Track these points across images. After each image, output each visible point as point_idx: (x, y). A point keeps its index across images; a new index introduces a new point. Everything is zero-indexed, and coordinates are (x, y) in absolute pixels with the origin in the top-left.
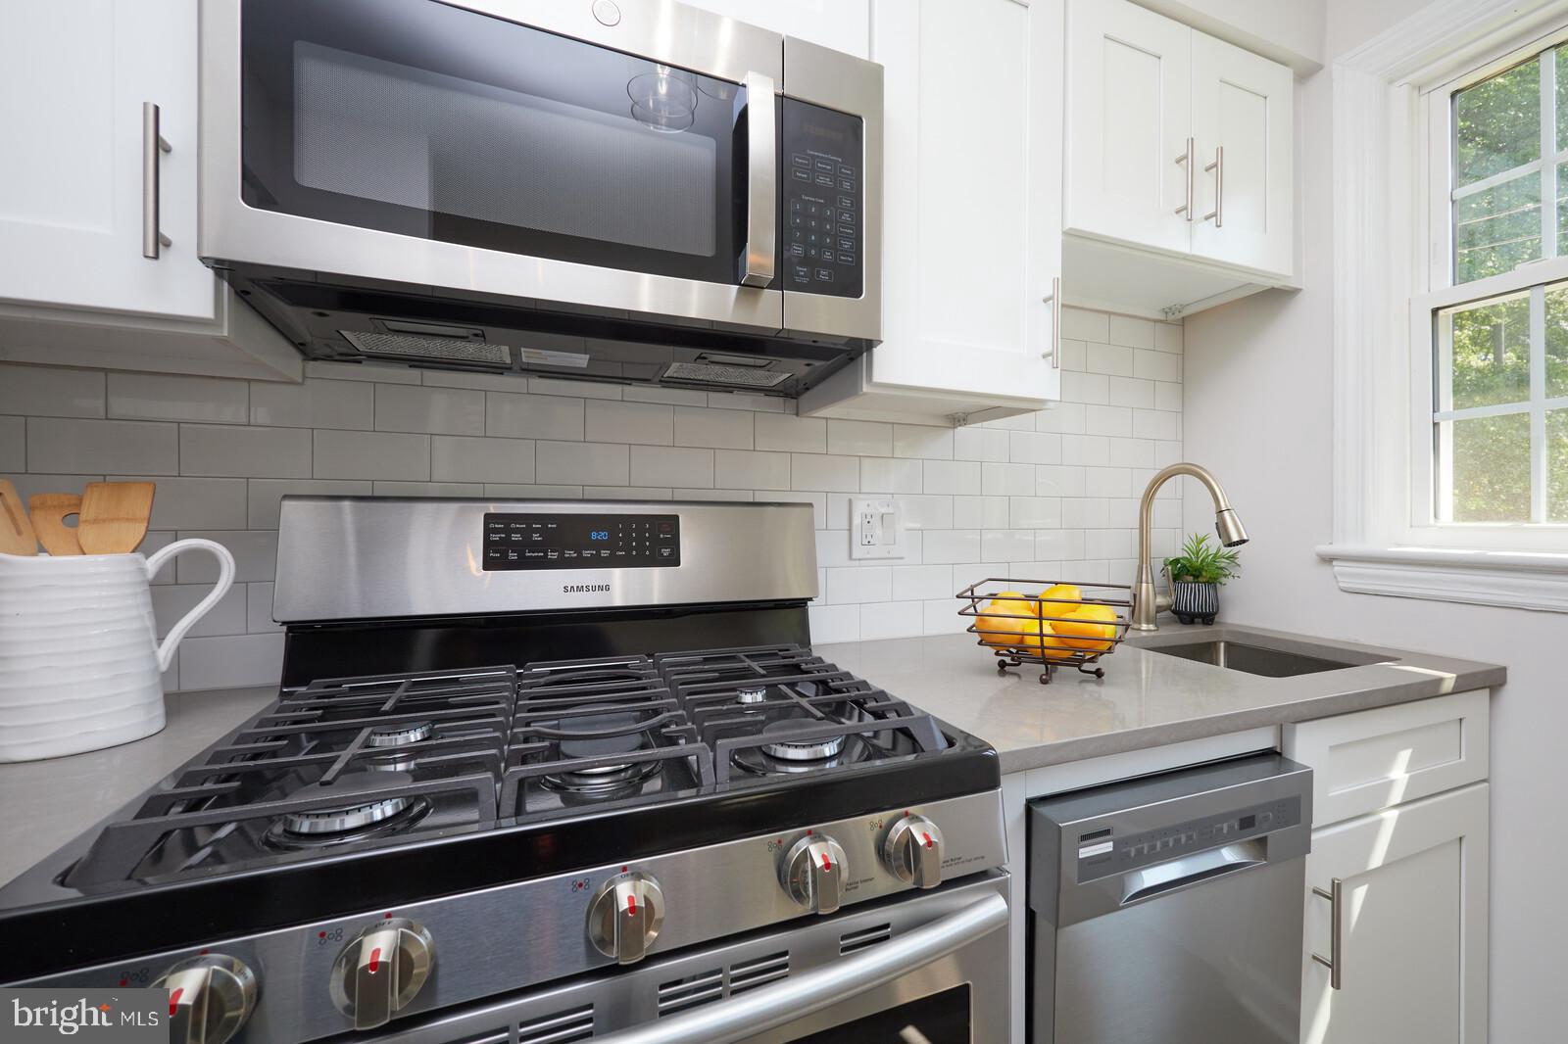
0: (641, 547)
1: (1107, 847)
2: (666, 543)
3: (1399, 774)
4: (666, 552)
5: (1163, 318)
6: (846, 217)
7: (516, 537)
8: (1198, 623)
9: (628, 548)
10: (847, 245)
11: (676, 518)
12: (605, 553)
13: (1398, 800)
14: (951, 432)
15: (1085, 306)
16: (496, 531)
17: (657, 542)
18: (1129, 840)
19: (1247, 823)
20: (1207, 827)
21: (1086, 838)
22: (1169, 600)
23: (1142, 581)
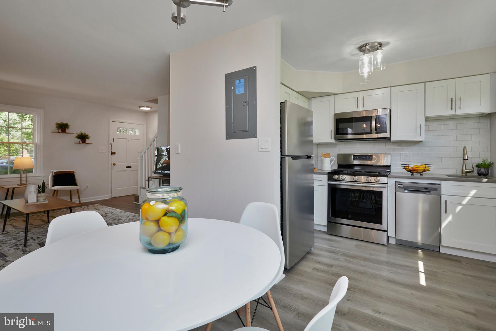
0: (368, 158)
2: (371, 158)
3: (473, 192)
7: (356, 157)
10: (385, 129)
11: (372, 155)
13: (471, 196)
14: (421, 143)
17: (370, 158)
18: (405, 186)
19: (426, 189)
20: (418, 188)
21: (399, 184)
22: (470, 171)
23: (463, 167)
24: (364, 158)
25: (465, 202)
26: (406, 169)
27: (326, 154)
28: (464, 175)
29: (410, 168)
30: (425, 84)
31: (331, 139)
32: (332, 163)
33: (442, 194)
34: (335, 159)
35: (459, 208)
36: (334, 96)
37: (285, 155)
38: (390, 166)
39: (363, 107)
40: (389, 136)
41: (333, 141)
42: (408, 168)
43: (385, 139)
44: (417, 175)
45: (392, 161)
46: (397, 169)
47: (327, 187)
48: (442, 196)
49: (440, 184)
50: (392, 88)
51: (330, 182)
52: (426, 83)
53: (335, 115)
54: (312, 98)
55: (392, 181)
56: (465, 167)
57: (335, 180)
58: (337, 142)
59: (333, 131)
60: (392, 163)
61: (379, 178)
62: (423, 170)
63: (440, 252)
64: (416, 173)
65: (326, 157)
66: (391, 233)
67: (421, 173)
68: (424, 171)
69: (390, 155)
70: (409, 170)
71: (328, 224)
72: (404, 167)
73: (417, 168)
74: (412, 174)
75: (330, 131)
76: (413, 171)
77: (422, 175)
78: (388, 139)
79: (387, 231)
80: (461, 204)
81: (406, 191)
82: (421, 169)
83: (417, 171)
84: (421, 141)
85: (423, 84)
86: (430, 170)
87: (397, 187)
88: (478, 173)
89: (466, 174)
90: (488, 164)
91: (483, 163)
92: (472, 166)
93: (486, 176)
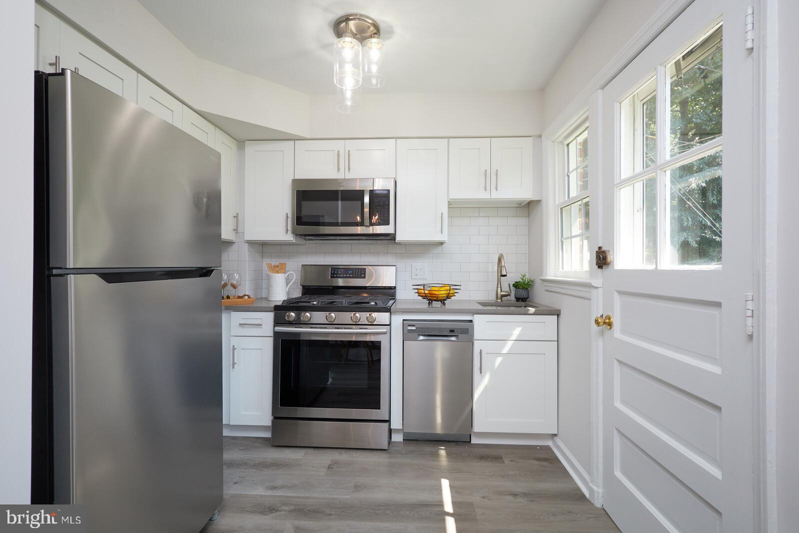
0: (358, 275)
1: (415, 328)
2: (363, 274)
3: (516, 332)
6: (386, 210)
7: (336, 272)
8: (520, 301)
9: (355, 275)
10: (386, 215)
11: (366, 269)
12: (351, 276)
13: (514, 339)
14: (441, 246)
15: (488, 206)
16: (333, 271)
17: (361, 274)
18: (419, 328)
19: (452, 331)
20: (440, 329)
21: (409, 325)
22: (507, 293)
23: (497, 287)
24: (350, 274)
25: (505, 351)
26: (419, 294)
27: (278, 266)
28: (499, 301)
29: (426, 292)
30: (448, 141)
31: (287, 233)
32: (289, 286)
33: (475, 338)
34: (296, 276)
35: (499, 360)
36: (293, 141)
37: (61, 268)
38: (395, 287)
39: (349, 171)
40: (392, 232)
41: (290, 237)
42: (423, 291)
43: (387, 238)
44: (437, 304)
45: (398, 279)
46: (406, 294)
47: (272, 339)
48: (475, 341)
49: (471, 321)
50: (398, 140)
51: (279, 329)
52: (450, 139)
53: (295, 182)
54: (246, 142)
55: (397, 321)
56: (501, 287)
57: (290, 323)
58: (301, 241)
59: (290, 215)
60: (398, 282)
61: (375, 315)
62: (445, 295)
63: (472, 443)
64: (436, 301)
65: (278, 273)
66: (396, 423)
67: (443, 301)
68: (448, 297)
69: (395, 267)
70: (425, 297)
71: (273, 422)
72: (416, 291)
73: (437, 293)
74: (429, 304)
75: (285, 216)
76: (431, 298)
77: (444, 304)
78: (391, 237)
79: (389, 421)
80: (500, 354)
81: (421, 338)
82: (442, 293)
83: (437, 297)
84: (441, 243)
85: (446, 140)
86: (455, 294)
87: (406, 331)
88: (515, 298)
89: (501, 299)
90: (528, 282)
91: (521, 280)
92: (509, 285)
93: (525, 301)
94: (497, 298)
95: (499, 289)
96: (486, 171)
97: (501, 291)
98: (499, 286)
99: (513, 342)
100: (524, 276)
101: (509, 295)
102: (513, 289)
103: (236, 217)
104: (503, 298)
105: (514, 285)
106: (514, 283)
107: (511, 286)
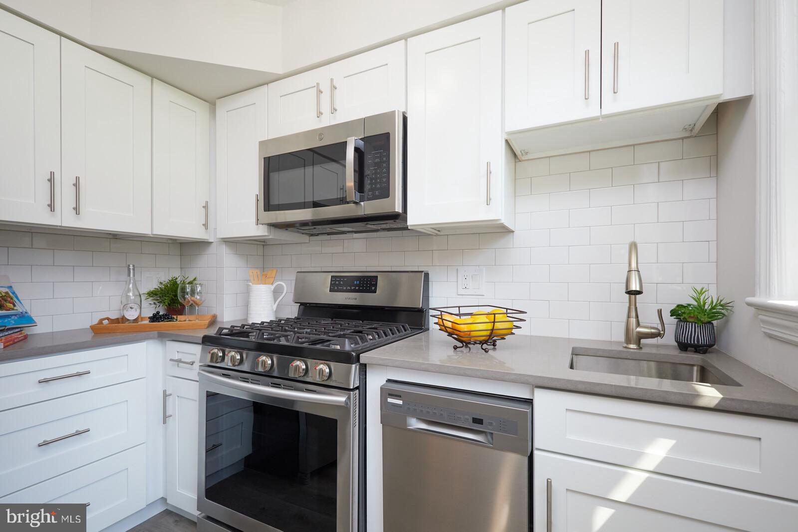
0: (366, 287)
1: (400, 402)
2: (374, 286)
3: (657, 452)
4: (373, 288)
5: (687, 134)
6: (384, 170)
7: (337, 283)
8: (691, 351)
9: (363, 286)
11: (377, 277)
12: (357, 288)
13: (650, 468)
15: (606, 147)
16: (333, 281)
17: (371, 286)
19: (477, 421)
22: (653, 331)
23: (629, 317)
24: (356, 286)
25: (622, 494)
28: (633, 346)
30: (504, 15)
31: (257, 224)
32: (277, 301)
33: (537, 445)
34: (287, 289)
36: (266, 86)
39: (332, 113)
41: (263, 231)
50: (409, 39)
52: (507, 10)
53: (263, 145)
54: (217, 101)
56: (637, 316)
57: (218, 367)
65: (263, 283)
80: (606, 501)
85: (499, 14)
88: (676, 341)
89: (638, 343)
90: (713, 308)
91: (695, 303)
92: (660, 312)
93: (705, 352)
94: (628, 340)
95: (633, 321)
96: (587, 53)
97: (638, 324)
98: (633, 314)
99: (647, 475)
100: (701, 293)
101: (658, 335)
102: (671, 322)
103: (206, 207)
104: (643, 341)
105: (673, 313)
106: (673, 307)
107: (666, 316)
